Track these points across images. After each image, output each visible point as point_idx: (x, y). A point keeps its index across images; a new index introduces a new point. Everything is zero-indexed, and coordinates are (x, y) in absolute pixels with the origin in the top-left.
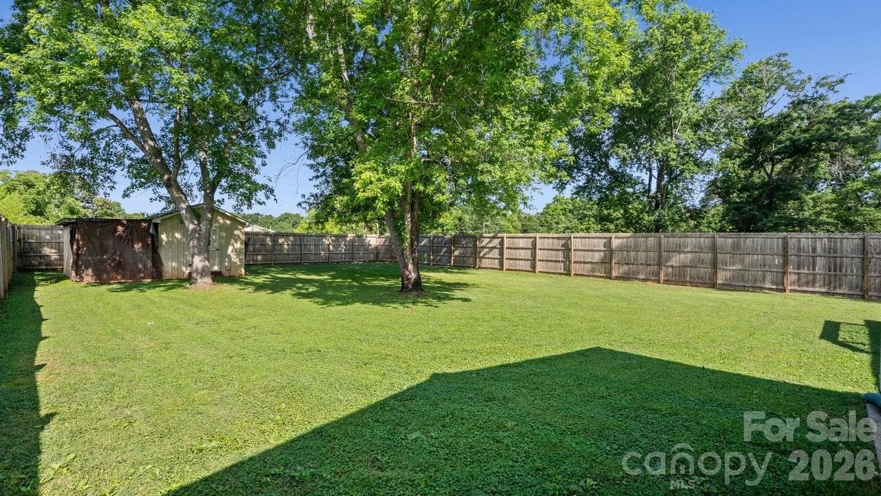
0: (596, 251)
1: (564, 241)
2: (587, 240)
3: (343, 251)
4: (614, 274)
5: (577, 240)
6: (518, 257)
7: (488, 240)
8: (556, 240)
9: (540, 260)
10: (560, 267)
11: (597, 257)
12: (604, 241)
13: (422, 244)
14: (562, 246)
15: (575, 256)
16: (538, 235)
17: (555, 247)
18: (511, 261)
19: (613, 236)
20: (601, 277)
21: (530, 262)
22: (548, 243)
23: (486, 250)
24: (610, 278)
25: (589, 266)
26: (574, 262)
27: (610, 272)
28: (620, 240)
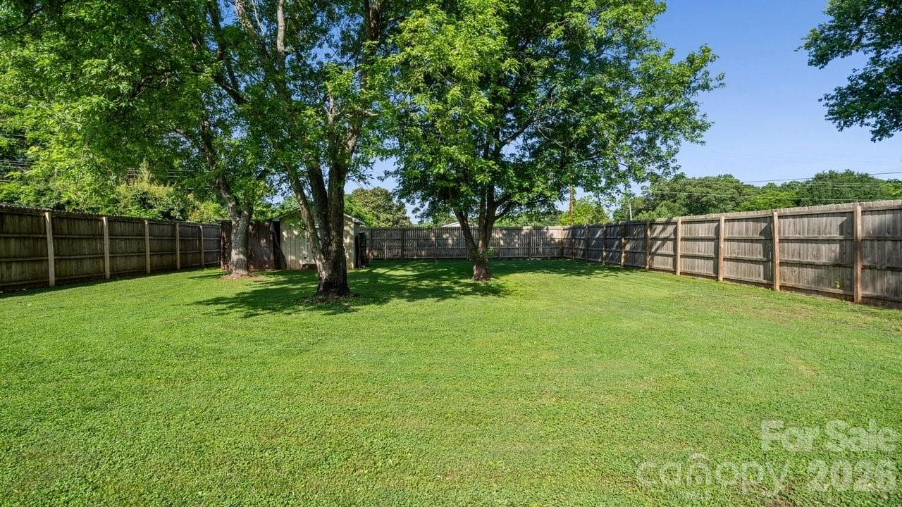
0: (823, 241)
1: (764, 225)
2: (806, 220)
3: (517, 246)
4: (860, 292)
5: (787, 221)
6: (697, 253)
7: (661, 227)
8: (751, 224)
9: (725, 259)
10: (758, 273)
11: (828, 253)
12: (840, 220)
13: (597, 236)
14: (761, 234)
15: (782, 251)
16: (723, 217)
17: (750, 235)
18: (688, 260)
19: (859, 209)
20: (834, 295)
21: (712, 262)
22: (739, 229)
23: (659, 242)
24: (851, 299)
25: (810, 273)
26: (782, 264)
27: (852, 287)
28: (877, 219)
